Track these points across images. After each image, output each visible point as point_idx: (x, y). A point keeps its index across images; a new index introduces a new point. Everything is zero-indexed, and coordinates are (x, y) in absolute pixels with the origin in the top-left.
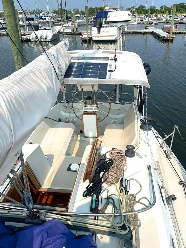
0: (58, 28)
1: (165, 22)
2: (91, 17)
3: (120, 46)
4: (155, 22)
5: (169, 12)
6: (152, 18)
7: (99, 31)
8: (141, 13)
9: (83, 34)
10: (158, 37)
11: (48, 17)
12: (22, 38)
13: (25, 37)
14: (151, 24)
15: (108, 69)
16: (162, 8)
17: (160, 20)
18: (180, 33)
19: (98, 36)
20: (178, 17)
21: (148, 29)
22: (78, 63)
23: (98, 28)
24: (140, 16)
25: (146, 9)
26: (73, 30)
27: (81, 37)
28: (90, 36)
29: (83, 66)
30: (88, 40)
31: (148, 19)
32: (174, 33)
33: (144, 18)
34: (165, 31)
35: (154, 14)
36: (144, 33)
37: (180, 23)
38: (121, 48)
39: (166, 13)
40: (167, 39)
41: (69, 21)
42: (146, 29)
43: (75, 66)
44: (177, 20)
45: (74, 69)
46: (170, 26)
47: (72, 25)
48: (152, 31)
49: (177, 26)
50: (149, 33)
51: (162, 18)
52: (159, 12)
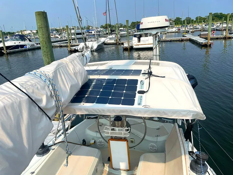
0: (102, 40)
1: (201, 30)
2: (133, 30)
3: (156, 55)
4: (191, 31)
5: (204, 22)
6: (189, 27)
7: (139, 41)
8: (178, 24)
9: (124, 43)
10: (196, 43)
11: (95, 31)
12: (71, 49)
13: (74, 48)
14: (187, 32)
15: (138, 89)
16: (197, 18)
17: (196, 29)
18: (217, 38)
19: (138, 45)
20: (214, 25)
21: (186, 36)
22: (98, 80)
23: (138, 38)
24: (177, 26)
25: (182, 20)
26: (116, 41)
27: (122, 46)
28: (131, 45)
29: (104, 84)
30: (129, 49)
31: (185, 29)
32: (211, 39)
33: (181, 28)
34: (202, 38)
35: (190, 24)
36: (182, 40)
37: (217, 30)
38: (158, 57)
39: (201, 22)
40: (205, 44)
41: (113, 33)
42: (183, 36)
43: (94, 84)
44: (214, 27)
45: (90, 89)
46: (207, 33)
47: (115, 36)
48: (190, 38)
49: (214, 33)
50: (187, 40)
51: (198, 26)
52: (195, 22)
